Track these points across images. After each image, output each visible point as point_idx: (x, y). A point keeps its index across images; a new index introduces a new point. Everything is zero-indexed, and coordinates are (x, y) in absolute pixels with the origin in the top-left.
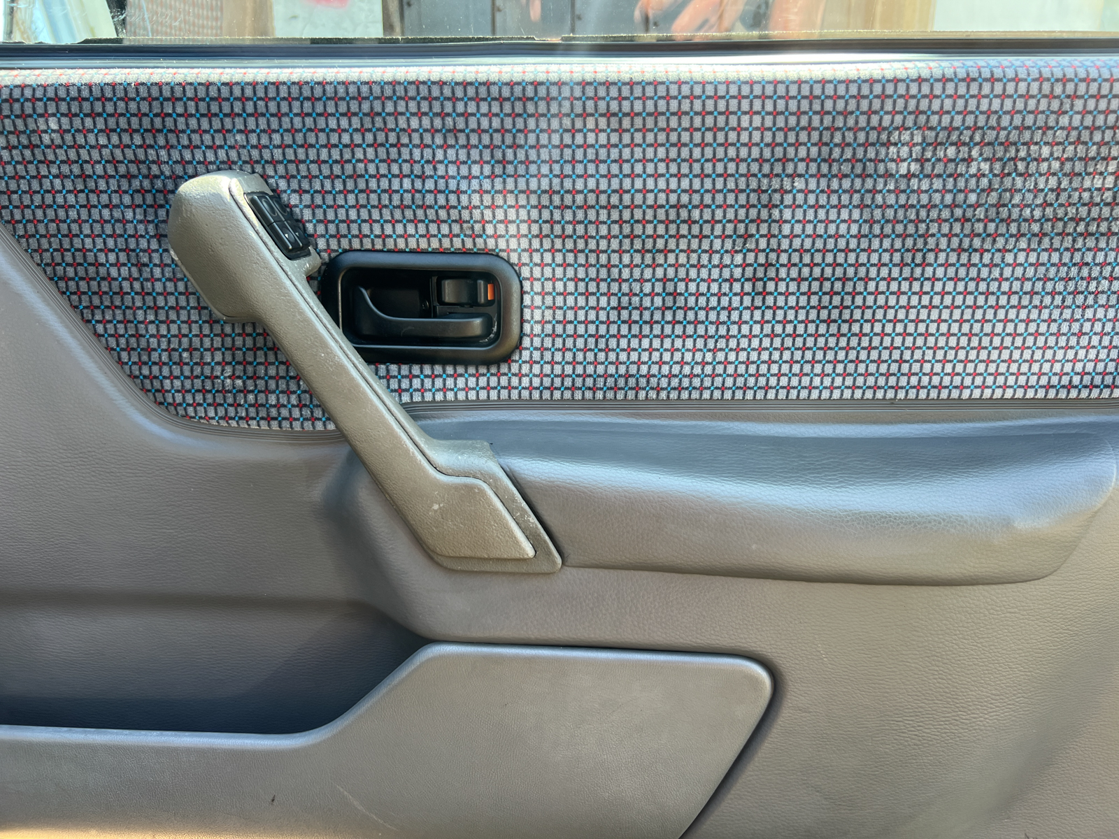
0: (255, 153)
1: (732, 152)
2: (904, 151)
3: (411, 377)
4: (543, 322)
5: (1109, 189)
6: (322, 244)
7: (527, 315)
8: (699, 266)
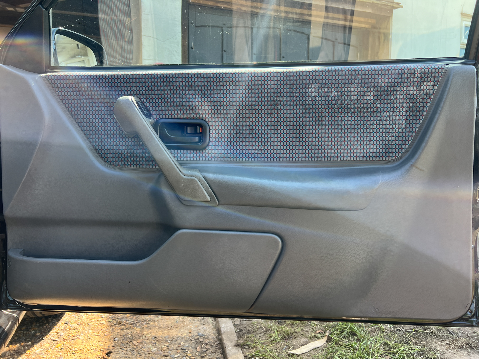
0: (138, 92)
1: (266, 91)
2: (313, 90)
3: (177, 153)
4: (215, 138)
5: (372, 99)
6: (154, 116)
7: (211, 136)
8: (258, 122)
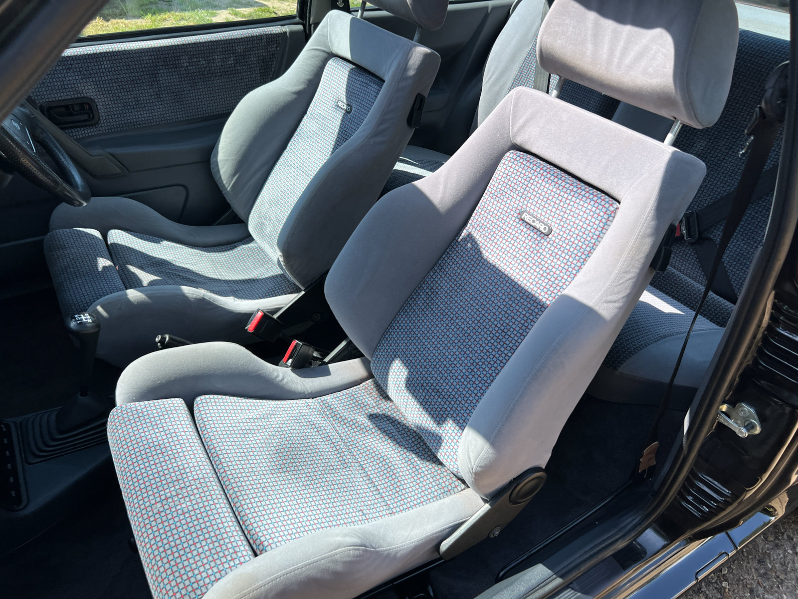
1: (143, 66)
3: (72, 132)
4: (104, 112)
5: (233, 64)
7: (100, 111)
